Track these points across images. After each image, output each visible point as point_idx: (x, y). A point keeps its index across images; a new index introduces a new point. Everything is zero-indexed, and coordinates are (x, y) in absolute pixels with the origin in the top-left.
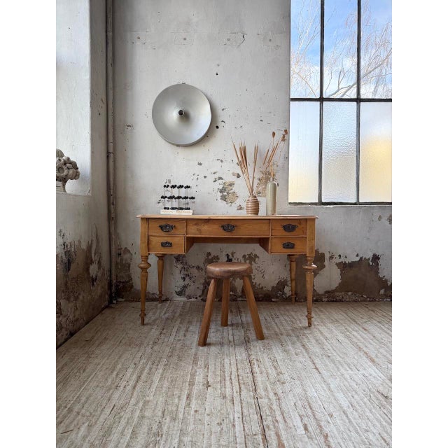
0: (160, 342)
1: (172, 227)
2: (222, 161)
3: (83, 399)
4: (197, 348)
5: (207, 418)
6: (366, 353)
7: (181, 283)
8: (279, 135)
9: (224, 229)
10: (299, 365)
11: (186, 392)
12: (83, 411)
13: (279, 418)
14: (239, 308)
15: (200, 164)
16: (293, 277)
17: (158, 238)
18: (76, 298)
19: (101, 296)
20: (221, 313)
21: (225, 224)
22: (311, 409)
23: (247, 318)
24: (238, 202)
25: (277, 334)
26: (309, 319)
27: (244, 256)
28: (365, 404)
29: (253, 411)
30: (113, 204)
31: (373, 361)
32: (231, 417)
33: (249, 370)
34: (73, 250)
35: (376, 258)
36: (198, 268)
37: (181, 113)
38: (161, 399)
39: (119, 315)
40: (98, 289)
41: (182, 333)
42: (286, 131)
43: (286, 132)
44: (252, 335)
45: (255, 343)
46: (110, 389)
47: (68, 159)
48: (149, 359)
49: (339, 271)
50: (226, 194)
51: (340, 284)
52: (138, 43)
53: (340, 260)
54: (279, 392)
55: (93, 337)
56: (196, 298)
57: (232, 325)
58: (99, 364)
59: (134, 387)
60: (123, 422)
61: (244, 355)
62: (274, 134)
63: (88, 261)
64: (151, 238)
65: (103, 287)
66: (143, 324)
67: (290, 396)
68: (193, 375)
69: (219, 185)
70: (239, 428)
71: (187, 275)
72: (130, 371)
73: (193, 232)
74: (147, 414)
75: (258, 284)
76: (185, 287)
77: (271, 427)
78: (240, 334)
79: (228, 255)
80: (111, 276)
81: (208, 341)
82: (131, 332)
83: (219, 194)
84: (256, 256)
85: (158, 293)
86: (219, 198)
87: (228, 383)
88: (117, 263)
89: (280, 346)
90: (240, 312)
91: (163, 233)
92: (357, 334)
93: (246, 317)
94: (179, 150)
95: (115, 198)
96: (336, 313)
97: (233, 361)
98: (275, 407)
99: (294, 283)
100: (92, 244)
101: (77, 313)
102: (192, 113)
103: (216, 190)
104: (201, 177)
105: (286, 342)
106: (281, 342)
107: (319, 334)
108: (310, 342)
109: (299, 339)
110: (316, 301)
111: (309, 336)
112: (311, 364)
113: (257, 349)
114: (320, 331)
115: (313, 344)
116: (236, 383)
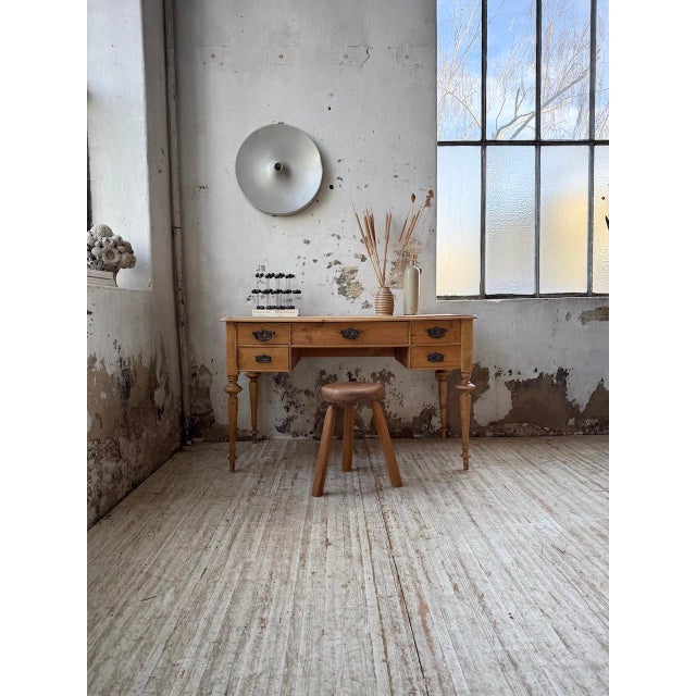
0: (259, 492)
1: (271, 334)
2: (339, 237)
3: (163, 563)
4: (309, 498)
5: (328, 581)
6: (540, 501)
7: (284, 415)
8: (421, 199)
9: (345, 336)
10: (449, 517)
11: (298, 552)
12: (165, 576)
13: (422, 578)
14: (367, 448)
15: (307, 242)
16: (444, 402)
17: (252, 350)
18: (139, 437)
19: (170, 435)
20: (342, 454)
21: (345, 328)
22: (463, 566)
23: (378, 460)
24: (363, 297)
25: (420, 480)
26: (466, 459)
27: (373, 375)
28: (534, 560)
29: (387, 571)
30: (183, 302)
31: (550, 510)
32: (359, 578)
33: (382, 525)
34: (132, 368)
35: (562, 374)
36: (307, 393)
37: (277, 167)
38: (266, 560)
39: (198, 460)
40: (167, 424)
41: (288, 481)
42: (431, 192)
43: (432, 194)
44: (386, 481)
45: (390, 491)
46: (197, 550)
47: (120, 238)
48: (246, 513)
49: (509, 393)
50: (345, 285)
51: (511, 412)
52: (212, 64)
53: (511, 378)
54: (423, 549)
55: (164, 489)
56: (306, 435)
57: (358, 469)
58: (177, 522)
59: (229, 548)
60: (220, 586)
61: (375, 506)
62: (414, 197)
63: (152, 385)
64: (242, 350)
65: (172, 422)
66: (233, 470)
67: (437, 554)
68: (307, 532)
69: (335, 272)
70: (369, 589)
71: (292, 403)
72: (221, 529)
73: (301, 341)
74: (249, 577)
75: (394, 413)
76: (289, 420)
77: (412, 588)
78: (368, 480)
79: (350, 374)
80: (182, 406)
81: (326, 489)
82: (216, 481)
83: (336, 286)
84: (390, 374)
85: (251, 429)
86: (336, 292)
87: (354, 540)
88: (191, 388)
89: (424, 494)
90: (369, 454)
91: (257, 342)
92: (532, 477)
93: (377, 458)
94: (277, 222)
95: (185, 294)
96: (504, 452)
97: (361, 514)
98: (416, 566)
99: (444, 411)
100: (156, 360)
101: (141, 456)
102: (294, 167)
103: (331, 279)
104: (309, 260)
105: (432, 489)
106: (426, 490)
107: (479, 479)
108: (465, 489)
109: (450, 486)
110: (477, 436)
111: (465, 481)
112: (466, 515)
113: (392, 498)
114: (480, 475)
115: (470, 491)
116: (365, 540)
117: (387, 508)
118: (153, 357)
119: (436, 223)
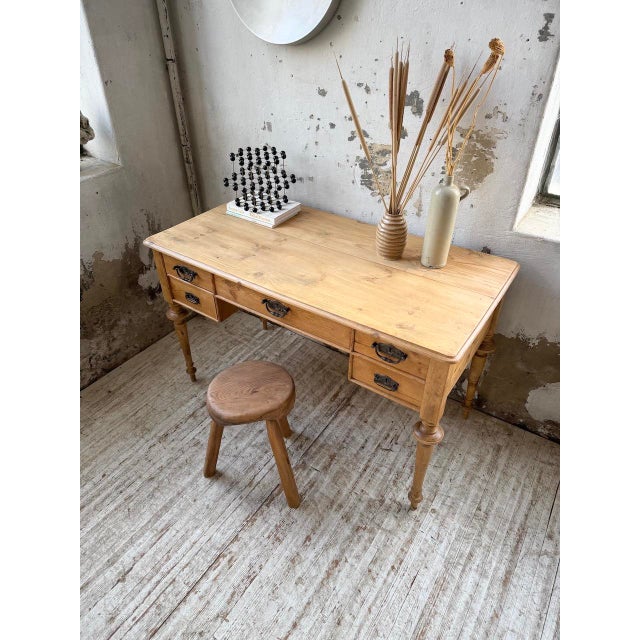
0: (172, 436)
1: (192, 276)
2: (368, 90)
9: (268, 309)
15: (323, 93)
16: (472, 380)
17: (180, 284)
18: (111, 327)
33: (195, 579)
45: (275, 511)
50: (370, 172)
55: (121, 387)
61: (230, 533)
66: (193, 379)
69: (359, 149)
73: (225, 293)
83: (359, 172)
86: (358, 179)
87: (146, 590)
89: (302, 539)
97: (203, 540)
101: (118, 343)
103: (353, 159)
104: (325, 124)
105: (322, 535)
106: (313, 531)
107: (401, 544)
108: (358, 557)
109: (349, 539)
110: (523, 427)
111: (380, 536)
112: (289, 624)
113: (262, 528)
114: (414, 532)
115: (358, 566)
116: (153, 597)
117: (234, 548)
118: (131, 243)
119: (552, 79)
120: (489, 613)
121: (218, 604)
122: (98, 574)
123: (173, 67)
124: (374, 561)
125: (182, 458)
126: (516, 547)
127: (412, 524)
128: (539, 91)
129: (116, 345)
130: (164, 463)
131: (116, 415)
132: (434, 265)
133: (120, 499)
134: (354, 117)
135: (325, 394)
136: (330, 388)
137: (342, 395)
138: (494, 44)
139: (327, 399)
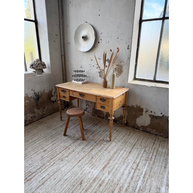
0: (56, 129)
1: (65, 91)
2: (100, 59)
6: (108, 163)
9: (80, 95)
10: (77, 156)
13: (43, 171)
15: (92, 60)
16: (124, 116)
17: (62, 94)
18: (44, 108)
22: (54, 173)
25: (92, 140)
28: (71, 182)
32: (35, 164)
33: (61, 151)
34: (40, 94)
37: (83, 37)
49: (150, 118)
50: (101, 74)
51: (149, 125)
52: (70, 5)
53: (151, 114)
54: (56, 163)
55: (45, 121)
56: (90, 113)
63: (50, 96)
66: (61, 120)
67: (56, 166)
68: (47, 146)
69: (99, 70)
70: (31, 168)
71: (88, 104)
72: (37, 137)
73: (71, 94)
76: (87, 108)
77: (37, 173)
83: (99, 74)
86: (99, 76)
89: (85, 146)
92: (123, 153)
94: (85, 54)
95: (66, 72)
97: (63, 146)
103: (97, 72)
104: (92, 66)
105: (90, 145)
106: (88, 144)
107: (107, 146)
108: (97, 148)
109: (96, 145)
110: (137, 129)
111: (102, 145)
112: (82, 158)
113: (76, 144)
114: (110, 145)
115: (97, 150)
116: (51, 154)
117: (70, 147)
118: (51, 90)
119: (130, 55)
120: (126, 157)
121: (66, 155)
122: (39, 150)
123: (63, 56)
124: (101, 149)
125: (58, 133)
126: (133, 147)
127: (110, 143)
128: (129, 57)
129: (44, 113)
130: (54, 133)
131: (43, 126)
132: (113, 88)
133: (44, 139)
134: (98, 64)
135: (92, 123)
136: (93, 122)
137: (96, 123)
138: (118, 48)
139: (92, 124)
